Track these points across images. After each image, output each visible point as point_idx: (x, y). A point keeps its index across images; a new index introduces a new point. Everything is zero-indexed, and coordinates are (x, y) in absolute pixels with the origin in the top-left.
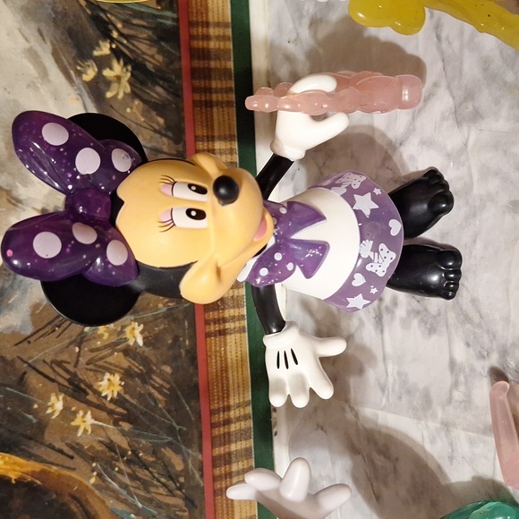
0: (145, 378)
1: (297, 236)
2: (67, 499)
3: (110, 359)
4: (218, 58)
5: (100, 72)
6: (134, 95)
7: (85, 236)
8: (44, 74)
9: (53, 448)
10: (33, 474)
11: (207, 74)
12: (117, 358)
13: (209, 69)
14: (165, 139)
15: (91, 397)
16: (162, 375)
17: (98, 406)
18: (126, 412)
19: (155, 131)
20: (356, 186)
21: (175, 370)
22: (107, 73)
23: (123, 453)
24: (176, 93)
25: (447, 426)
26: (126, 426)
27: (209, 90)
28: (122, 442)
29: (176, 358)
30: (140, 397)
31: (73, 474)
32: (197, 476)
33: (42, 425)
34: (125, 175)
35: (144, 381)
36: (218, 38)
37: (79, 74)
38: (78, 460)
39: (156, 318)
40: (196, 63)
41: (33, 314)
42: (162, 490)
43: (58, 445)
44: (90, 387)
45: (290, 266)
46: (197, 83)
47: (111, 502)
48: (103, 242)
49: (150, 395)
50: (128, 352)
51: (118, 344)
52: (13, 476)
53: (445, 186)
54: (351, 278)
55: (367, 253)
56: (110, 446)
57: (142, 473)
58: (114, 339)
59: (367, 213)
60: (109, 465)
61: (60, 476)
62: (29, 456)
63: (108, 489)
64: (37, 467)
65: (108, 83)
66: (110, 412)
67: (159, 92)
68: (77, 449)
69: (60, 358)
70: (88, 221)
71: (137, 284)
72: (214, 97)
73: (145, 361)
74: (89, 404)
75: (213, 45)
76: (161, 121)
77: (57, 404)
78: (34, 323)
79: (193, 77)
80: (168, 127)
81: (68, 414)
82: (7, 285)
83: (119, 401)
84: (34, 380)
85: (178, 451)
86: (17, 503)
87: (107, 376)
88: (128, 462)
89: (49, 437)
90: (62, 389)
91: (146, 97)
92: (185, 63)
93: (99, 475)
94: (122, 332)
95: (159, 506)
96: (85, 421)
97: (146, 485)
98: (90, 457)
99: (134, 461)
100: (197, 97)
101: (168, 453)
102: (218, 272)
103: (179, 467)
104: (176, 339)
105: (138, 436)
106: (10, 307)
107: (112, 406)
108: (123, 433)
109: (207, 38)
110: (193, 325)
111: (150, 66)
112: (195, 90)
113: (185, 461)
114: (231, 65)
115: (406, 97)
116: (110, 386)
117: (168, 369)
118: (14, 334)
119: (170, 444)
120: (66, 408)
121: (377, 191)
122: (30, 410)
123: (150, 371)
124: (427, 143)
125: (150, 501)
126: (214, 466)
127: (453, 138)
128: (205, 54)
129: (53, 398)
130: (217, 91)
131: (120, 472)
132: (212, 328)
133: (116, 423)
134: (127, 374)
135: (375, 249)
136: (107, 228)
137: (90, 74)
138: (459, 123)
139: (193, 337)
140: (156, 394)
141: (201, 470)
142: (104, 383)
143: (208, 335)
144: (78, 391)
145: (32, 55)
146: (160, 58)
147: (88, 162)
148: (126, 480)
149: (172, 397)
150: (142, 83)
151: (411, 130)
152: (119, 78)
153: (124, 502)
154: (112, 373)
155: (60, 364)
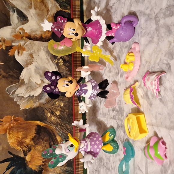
0: (64, 112)
1: (83, 89)
2: (50, 130)
3: (58, 108)
4: (78, 58)
5: (58, 61)
6: (63, 65)
7: (53, 87)
8: (49, 62)
9: (48, 122)
10: (45, 126)
11: (76, 61)
12: (59, 108)
13: (77, 60)
14: (68, 72)
15: (54, 114)
16: (66, 112)
17: (56, 116)
18: (60, 117)
19: (67, 71)
20: (93, 81)
21: (69, 111)
22: (59, 61)
23: (59, 124)
24: (71, 64)
25: (107, 118)
26: (60, 120)
27: (76, 64)
28: (60, 122)
29: (69, 109)
30: (63, 115)
31: (51, 126)
32: (72, 129)
33: (47, 118)
34: (59, 80)
35: (63, 113)
36: (78, 55)
37: (55, 61)
38: (52, 124)
39: (66, 102)
40: (74, 59)
41: (46, 100)
42: (66, 131)
43: (49, 121)
44: (54, 112)
45: (82, 93)
46: (74, 62)
47: (57, 132)
48: (55, 88)
49: (64, 115)
50: (61, 107)
51: (59, 106)
52: (42, 126)
53: (108, 82)
54: (91, 95)
55: (93, 91)
56: (57, 123)
57: (62, 128)
58: (59, 105)
59: (94, 85)
60: (57, 126)
61: (49, 126)
62: (44, 123)
63: (57, 129)
64: (46, 125)
65: (59, 63)
66: (58, 117)
67: (68, 64)
68: (52, 122)
69: (50, 107)
70: (53, 86)
71: (60, 94)
72: (77, 65)
73: (64, 109)
74: (54, 115)
75: (77, 56)
76: (68, 69)
77: (49, 115)
78: (46, 101)
79: (74, 61)
80: (69, 70)
81: (51, 117)
82: (42, 95)
83: (59, 115)
84: (46, 111)
85: (69, 125)
86: (42, 130)
87: (57, 111)
88: (60, 126)
89: (47, 120)
90: (50, 112)
91: (65, 65)
92: (72, 59)
93: (55, 127)
94: (60, 104)
95: (65, 133)
96: (53, 118)
97: (63, 130)
98: (54, 124)
99: (61, 125)
100: (74, 65)
101: (67, 125)
102: (70, 93)
103: (69, 127)
104: (69, 106)
105: (62, 121)
106: (42, 99)
107: (58, 116)
108: (60, 121)
109: (76, 55)
110: (72, 104)
111: (66, 60)
112: (74, 64)
113: (70, 126)
114: (81, 59)
115: (101, 68)
116: (58, 113)
117: (68, 111)
118: (43, 103)
119: (67, 123)
120: (50, 116)
121: (96, 82)
122: (45, 116)
123: (64, 111)
124: (106, 75)
125: (64, 132)
126: (75, 128)
127: (108, 75)
128: (76, 57)
129: (48, 114)
130: (78, 64)
131: (59, 127)
132: (75, 104)
133: (58, 119)
134: (61, 111)
135: (94, 91)
136: (56, 87)
137: (56, 62)
138: (109, 72)
139: (72, 106)
140: (65, 115)
141: (73, 128)
142: (57, 112)
143: (75, 106)
144: (52, 113)
145: (47, 59)
146: (68, 58)
147: (54, 78)
148: (60, 128)
149: (68, 115)
150: (65, 63)
151: (104, 73)
152: (61, 62)
153: (59, 132)
154: (58, 111)
155: (50, 108)
